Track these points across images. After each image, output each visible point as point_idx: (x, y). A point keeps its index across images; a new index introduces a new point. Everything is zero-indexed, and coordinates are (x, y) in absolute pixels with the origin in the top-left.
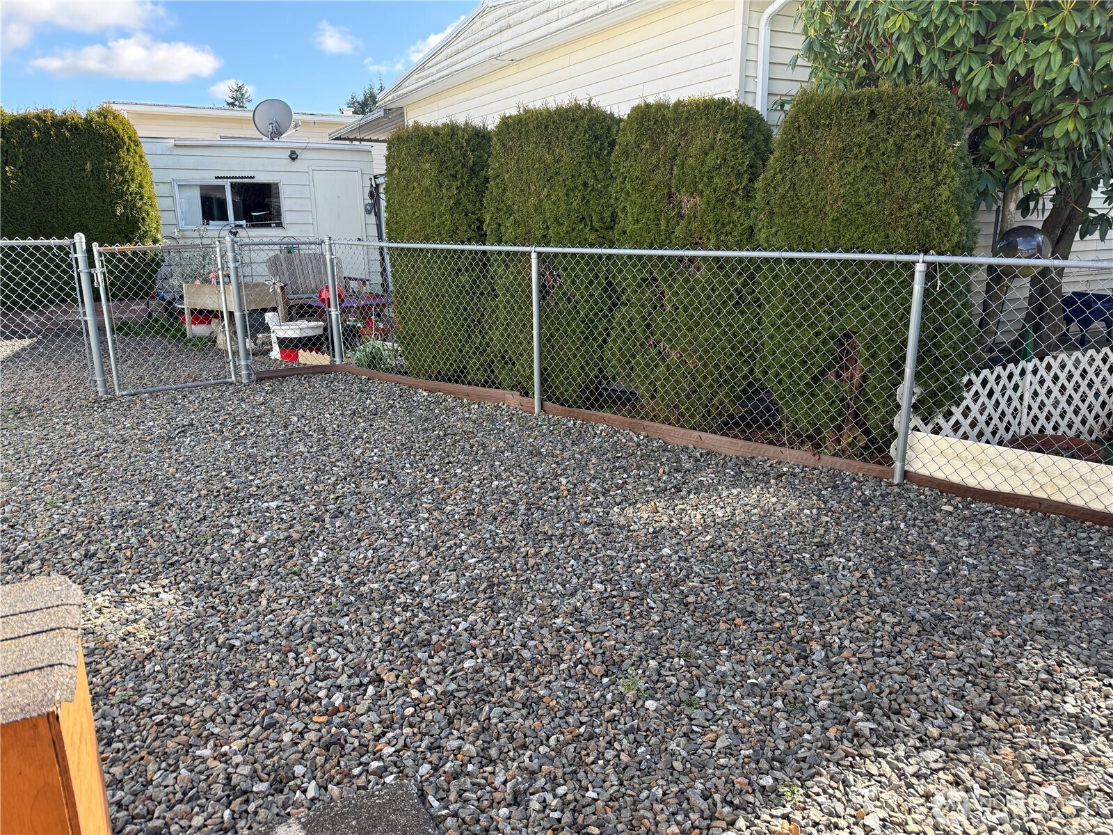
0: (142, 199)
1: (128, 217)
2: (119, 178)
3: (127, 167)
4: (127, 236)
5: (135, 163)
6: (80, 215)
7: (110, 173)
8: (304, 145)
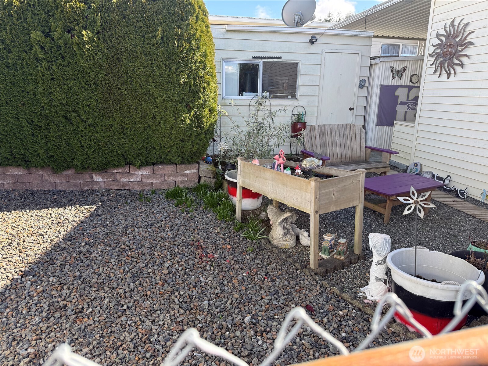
0: (204, 69)
1: (190, 87)
2: (186, 45)
3: (195, 34)
4: (187, 105)
5: (202, 31)
6: (148, 82)
7: (178, 40)
8: (322, 31)
